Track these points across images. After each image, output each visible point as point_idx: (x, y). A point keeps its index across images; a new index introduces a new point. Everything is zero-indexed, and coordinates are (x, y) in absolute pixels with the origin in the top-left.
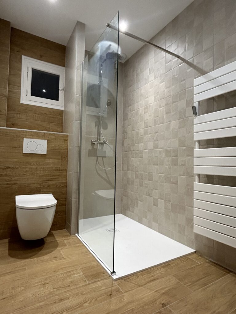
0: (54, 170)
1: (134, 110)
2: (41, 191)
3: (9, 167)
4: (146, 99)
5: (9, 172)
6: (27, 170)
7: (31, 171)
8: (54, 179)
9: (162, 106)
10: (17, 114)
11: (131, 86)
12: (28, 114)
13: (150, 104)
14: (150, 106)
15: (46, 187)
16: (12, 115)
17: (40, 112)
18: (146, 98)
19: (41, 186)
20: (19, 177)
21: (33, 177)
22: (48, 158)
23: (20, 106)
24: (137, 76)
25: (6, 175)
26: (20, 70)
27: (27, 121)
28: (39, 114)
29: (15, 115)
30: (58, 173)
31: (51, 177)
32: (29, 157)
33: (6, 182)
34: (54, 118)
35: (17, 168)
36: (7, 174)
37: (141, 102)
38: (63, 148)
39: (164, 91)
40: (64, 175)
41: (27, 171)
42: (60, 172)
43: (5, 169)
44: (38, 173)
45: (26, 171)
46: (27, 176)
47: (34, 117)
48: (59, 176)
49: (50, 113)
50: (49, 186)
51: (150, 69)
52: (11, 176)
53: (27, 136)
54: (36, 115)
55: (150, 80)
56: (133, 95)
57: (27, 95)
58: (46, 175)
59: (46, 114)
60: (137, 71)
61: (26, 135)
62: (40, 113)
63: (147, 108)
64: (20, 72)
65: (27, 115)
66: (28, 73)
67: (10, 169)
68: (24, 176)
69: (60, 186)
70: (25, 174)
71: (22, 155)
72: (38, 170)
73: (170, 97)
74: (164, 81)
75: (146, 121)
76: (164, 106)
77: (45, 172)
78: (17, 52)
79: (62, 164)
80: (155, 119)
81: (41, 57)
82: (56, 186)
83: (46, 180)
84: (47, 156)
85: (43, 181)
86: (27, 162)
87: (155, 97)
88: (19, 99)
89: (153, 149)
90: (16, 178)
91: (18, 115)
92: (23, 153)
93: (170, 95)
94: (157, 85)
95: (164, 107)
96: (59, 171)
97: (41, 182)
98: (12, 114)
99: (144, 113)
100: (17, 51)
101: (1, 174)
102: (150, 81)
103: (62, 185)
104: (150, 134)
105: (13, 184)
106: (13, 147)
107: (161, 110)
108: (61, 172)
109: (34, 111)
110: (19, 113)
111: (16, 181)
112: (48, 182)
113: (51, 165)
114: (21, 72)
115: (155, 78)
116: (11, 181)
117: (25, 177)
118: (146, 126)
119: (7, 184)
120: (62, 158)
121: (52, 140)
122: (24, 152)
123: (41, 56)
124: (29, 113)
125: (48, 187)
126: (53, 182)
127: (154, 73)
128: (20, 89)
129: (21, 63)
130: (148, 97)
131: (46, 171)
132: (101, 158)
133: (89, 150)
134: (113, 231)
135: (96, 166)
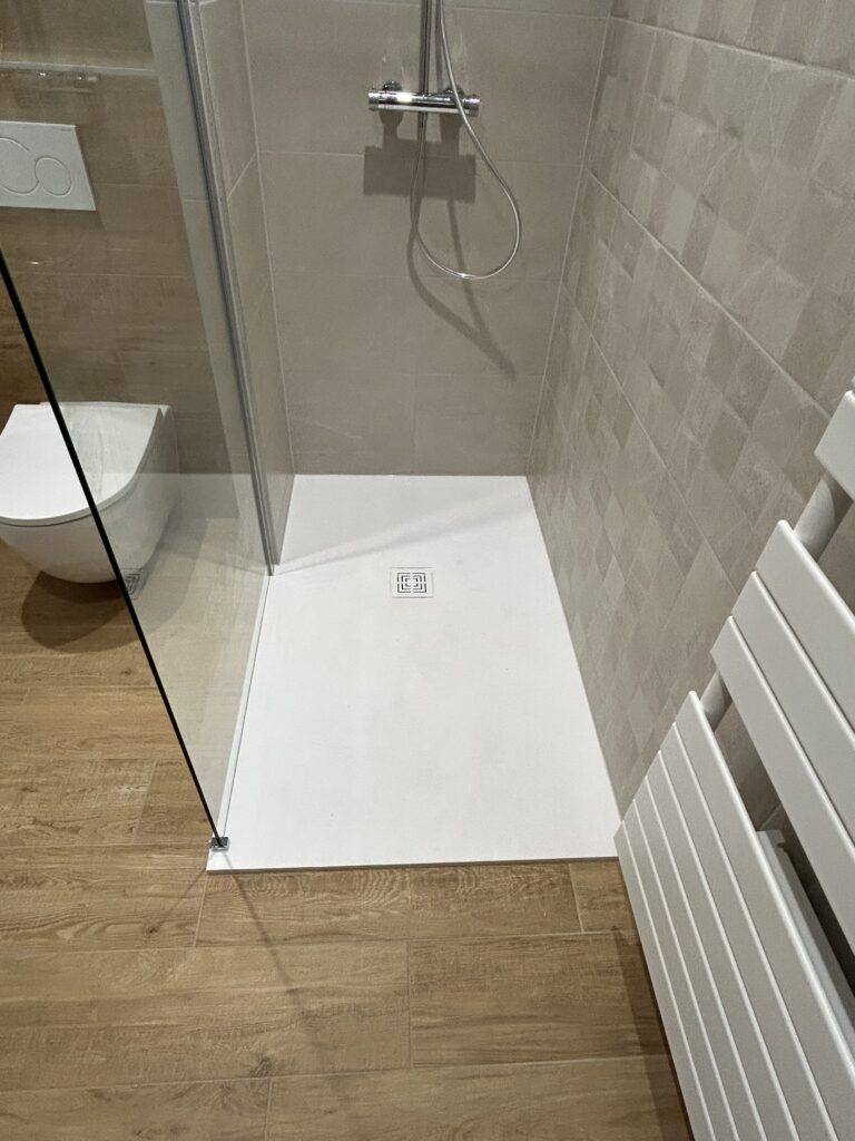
2: (129, 380)
19: (122, 363)
97: (116, 346)
132: (444, 203)
133: (369, 151)
134: (412, 583)
135: (414, 255)
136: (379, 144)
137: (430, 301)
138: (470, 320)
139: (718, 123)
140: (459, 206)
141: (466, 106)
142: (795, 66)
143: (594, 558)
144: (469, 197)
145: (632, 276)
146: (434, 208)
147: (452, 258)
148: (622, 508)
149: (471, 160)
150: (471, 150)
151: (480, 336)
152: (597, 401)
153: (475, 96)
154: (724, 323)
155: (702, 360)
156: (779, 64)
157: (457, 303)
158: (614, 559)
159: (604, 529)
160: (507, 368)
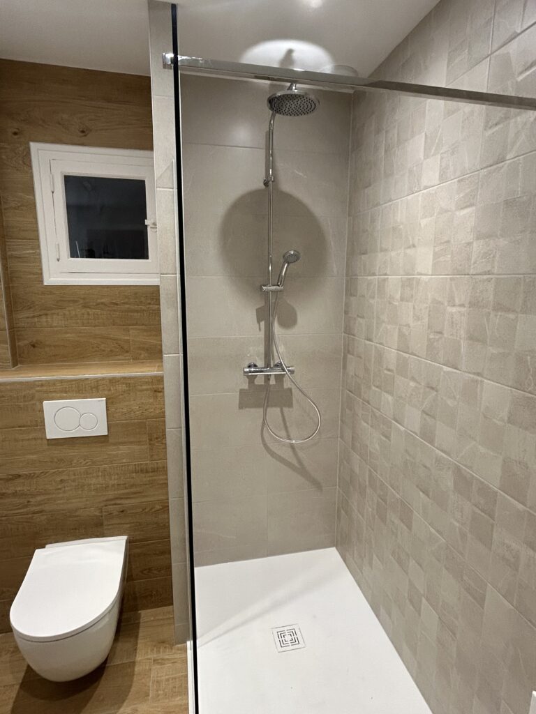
0: (133, 473)
1: (374, 274)
2: (105, 523)
3: (19, 476)
4: (408, 251)
5: (18, 487)
6: (65, 477)
7: (74, 481)
8: (135, 493)
9: (457, 302)
10: (40, 315)
11: (370, 185)
12: (67, 313)
13: (421, 274)
14: (418, 281)
15: (115, 513)
16: (29, 320)
17: (99, 301)
18: (409, 247)
19: (104, 513)
20: (47, 497)
21: (80, 492)
22: (115, 444)
23: (43, 293)
24: (386, 151)
25: (15, 494)
26: (31, 189)
27: (67, 333)
28: (96, 309)
29: (36, 319)
30: (144, 480)
31: (126, 488)
32: (64, 447)
33: (17, 509)
34: (137, 311)
35: (38, 477)
36: (16, 491)
37: (393, 254)
38: (152, 414)
39: (469, 244)
40: (161, 482)
41: (65, 480)
42: (148, 475)
43: (11, 479)
44: (92, 482)
45: (61, 480)
46: (64, 492)
47: (86, 316)
48: (147, 486)
49: (126, 300)
50: (123, 511)
51: (426, 135)
52: (26, 495)
53: (51, 395)
54: (89, 310)
55: (425, 182)
56: (373, 221)
57: (58, 260)
58: (113, 485)
59: (117, 304)
60: (387, 132)
61: (47, 392)
62: (98, 304)
63: (409, 283)
64: (31, 197)
65: (64, 314)
66: (53, 192)
67: (21, 480)
68: (59, 493)
69: (153, 510)
70: (59, 487)
71: (46, 442)
72: (91, 475)
73: (489, 280)
74: (471, 205)
75: (405, 330)
76: (462, 305)
77: (111, 479)
78: (16, 137)
79: (152, 456)
80: (432, 336)
81: (84, 137)
82: (141, 510)
83: (112, 497)
84: (111, 440)
85: (107, 500)
86: (61, 460)
87: (436, 255)
88: (37, 273)
89: (418, 433)
90: (39, 498)
91: (44, 319)
92: (48, 440)
93: (489, 273)
94: (447, 211)
95: (463, 309)
96: (147, 472)
97: (102, 504)
98: (28, 318)
99: (402, 299)
100: (15, 134)
101: (2, 492)
102: (426, 188)
103: (158, 507)
104: (413, 379)
105: (34, 513)
106: (19, 427)
107: (452, 314)
108: (151, 474)
109: (81, 301)
110: (45, 312)
111: (41, 504)
112: (118, 502)
113: (124, 461)
114: (34, 195)
115: (443, 178)
116: (26, 506)
117: (61, 495)
118: (404, 347)
119: (22, 514)
120: (151, 440)
121: (121, 396)
122: (48, 438)
123: (83, 132)
124: (70, 309)
125: (122, 514)
126: (133, 501)
127: (439, 157)
128: (39, 247)
129: (30, 167)
130: (414, 246)
131: (113, 478)
132: (278, 410)
133: (241, 391)
134: (288, 638)
135: (264, 432)
136: (246, 386)
137: (273, 454)
138: (295, 462)
139: (423, 384)
140: (285, 409)
141: (289, 371)
142: (455, 371)
143: (407, 601)
144: (290, 405)
145: (390, 440)
146: (274, 412)
147: (283, 433)
148: (421, 566)
149: (290, 390)
150: (289, 386)
151: (301, 470)
152: (383, 503)
153: (292, 366)
154: (458, 469)
155: (450, 484)
156: (446, 368)
157: (287, 454)
158: (424, 600)
159: (410, 581)
160: (317, 485)
